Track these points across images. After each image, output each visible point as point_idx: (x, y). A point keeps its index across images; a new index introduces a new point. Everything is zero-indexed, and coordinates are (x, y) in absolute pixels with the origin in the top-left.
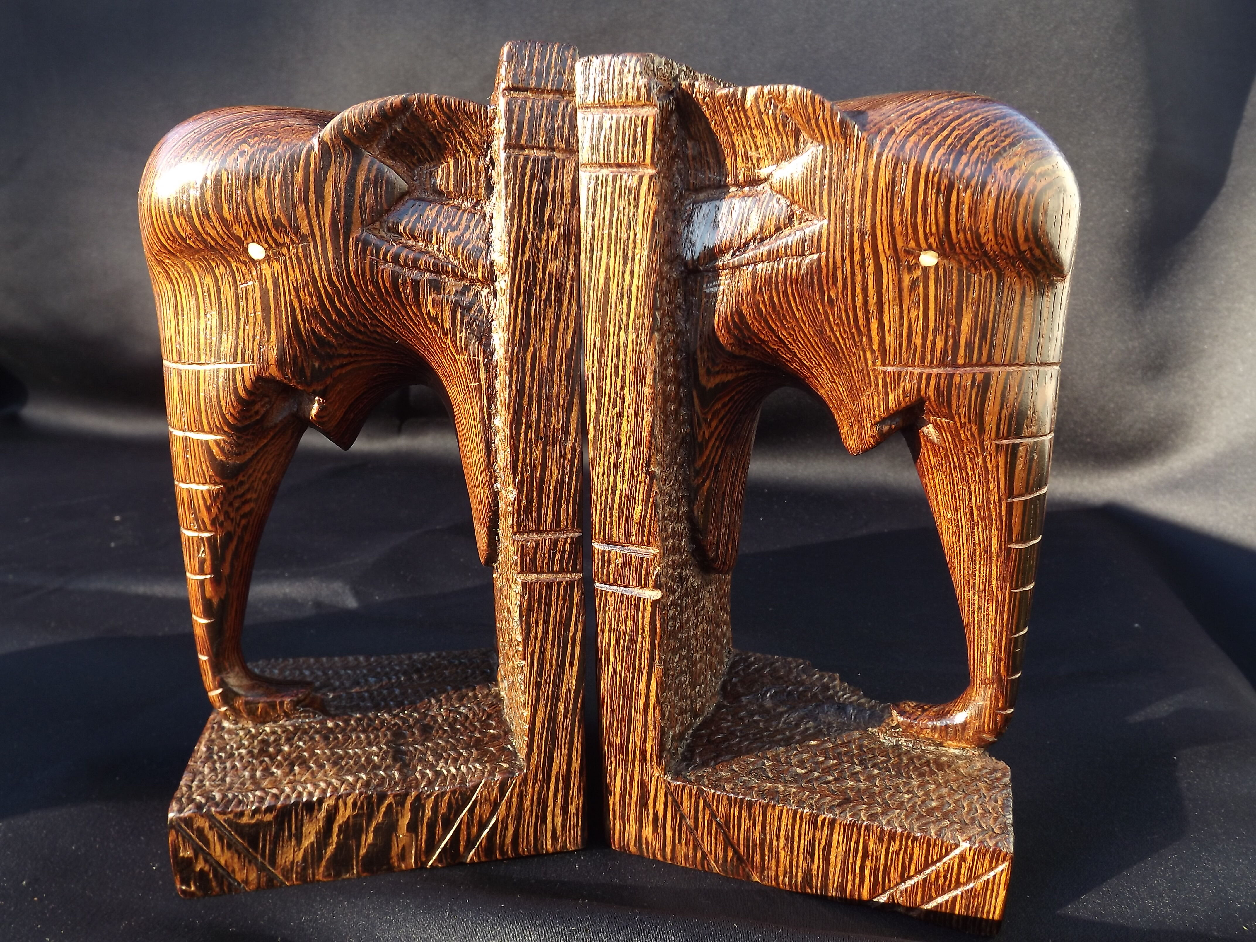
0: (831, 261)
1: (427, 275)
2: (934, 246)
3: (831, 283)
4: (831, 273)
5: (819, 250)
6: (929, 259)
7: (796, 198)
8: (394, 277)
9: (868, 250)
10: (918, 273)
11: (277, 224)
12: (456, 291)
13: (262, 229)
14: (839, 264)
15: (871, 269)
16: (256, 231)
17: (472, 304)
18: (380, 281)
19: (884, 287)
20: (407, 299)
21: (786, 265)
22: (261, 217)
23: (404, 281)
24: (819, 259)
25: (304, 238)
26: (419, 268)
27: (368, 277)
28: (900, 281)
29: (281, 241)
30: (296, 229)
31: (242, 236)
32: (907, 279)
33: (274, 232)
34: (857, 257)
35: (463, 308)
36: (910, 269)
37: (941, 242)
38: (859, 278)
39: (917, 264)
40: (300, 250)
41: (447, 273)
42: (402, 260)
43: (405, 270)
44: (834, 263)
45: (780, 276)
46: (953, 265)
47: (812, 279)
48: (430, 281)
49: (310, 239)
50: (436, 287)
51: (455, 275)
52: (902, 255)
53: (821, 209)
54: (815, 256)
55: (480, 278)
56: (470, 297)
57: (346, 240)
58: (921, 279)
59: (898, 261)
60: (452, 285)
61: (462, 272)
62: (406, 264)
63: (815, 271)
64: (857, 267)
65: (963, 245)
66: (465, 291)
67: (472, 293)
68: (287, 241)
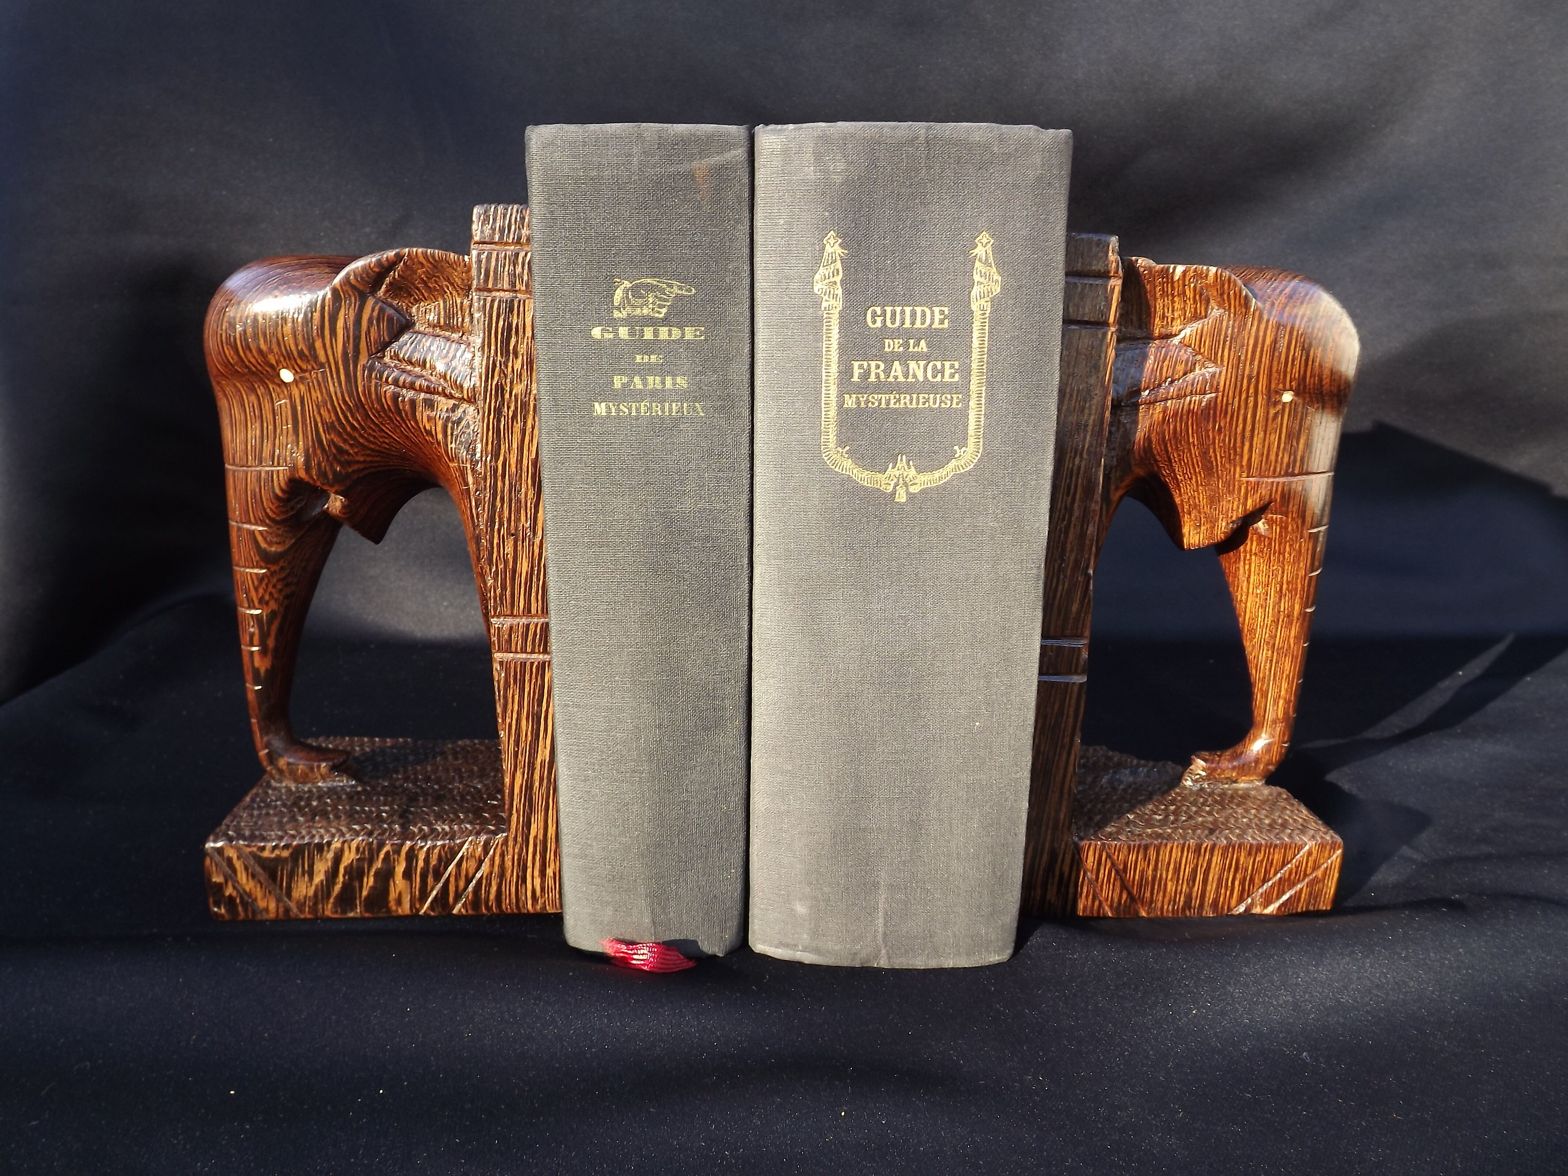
0: (1225, 399)
1: (422, 395)
2: (1294, 388)
3: (1222, 416)
4: (1224, 408)
5: (1217, 391)
6: (1287, 397)
7: (1202, 351)
8: (395, 397)
9: (1252, 390)
10: (1280, 407)
11: (301, 354)
12: (447, 409)
13: (289, 358)
14: (1230, 401)
15: (1251, 405)
16: (285, 359)
17: (460, 420)
18: (383, 400)
19: (1258, 418)
20: (406, 415)
21: (1190, 401)
22: (288, 348)
23: (403, 401)
24: (1216, 397)
25: (322, 365)
26: (415, 389)
27: (374, 396)
28: (1268, 413)
29: (304, 367)
30: (316, 357)
31: (275, 364)
32: (1272, 412)
33: (299, 361)
34: (1244, 396)
35: (453, 423)
36: (1276, 404)
37: (1299, 385)
38: (1242, 412)
39: (1280, 401)
40: (319, 375)
41: (438, 393)
42: (401, 383)
43: (404, 391)
44: (1227, 400)
45: (1185, 411)
46: (1300, 401)
47: (1209, 413)
48: (425, 400)
49: (327, 366)
50: (430, 404)
51: (445, 396)
52: (1273, 394)
53: (1222, 360)
54: (1213, 395)
55: (465, 397)
56: (459, 412)
57: (355, 367)
58: (1280, 412)
59: (1269, 398)
60: (444, 404)
61: (450, 393)
62: (404, 386)
63: (1211, 406)
64: (1242, 404)
65: (1312, 386)
66: (454, 408)
67: (461, 410)
68: (310, 367)
